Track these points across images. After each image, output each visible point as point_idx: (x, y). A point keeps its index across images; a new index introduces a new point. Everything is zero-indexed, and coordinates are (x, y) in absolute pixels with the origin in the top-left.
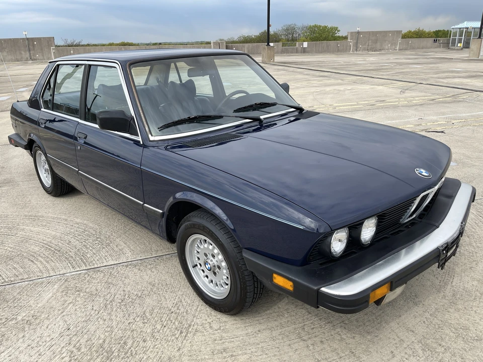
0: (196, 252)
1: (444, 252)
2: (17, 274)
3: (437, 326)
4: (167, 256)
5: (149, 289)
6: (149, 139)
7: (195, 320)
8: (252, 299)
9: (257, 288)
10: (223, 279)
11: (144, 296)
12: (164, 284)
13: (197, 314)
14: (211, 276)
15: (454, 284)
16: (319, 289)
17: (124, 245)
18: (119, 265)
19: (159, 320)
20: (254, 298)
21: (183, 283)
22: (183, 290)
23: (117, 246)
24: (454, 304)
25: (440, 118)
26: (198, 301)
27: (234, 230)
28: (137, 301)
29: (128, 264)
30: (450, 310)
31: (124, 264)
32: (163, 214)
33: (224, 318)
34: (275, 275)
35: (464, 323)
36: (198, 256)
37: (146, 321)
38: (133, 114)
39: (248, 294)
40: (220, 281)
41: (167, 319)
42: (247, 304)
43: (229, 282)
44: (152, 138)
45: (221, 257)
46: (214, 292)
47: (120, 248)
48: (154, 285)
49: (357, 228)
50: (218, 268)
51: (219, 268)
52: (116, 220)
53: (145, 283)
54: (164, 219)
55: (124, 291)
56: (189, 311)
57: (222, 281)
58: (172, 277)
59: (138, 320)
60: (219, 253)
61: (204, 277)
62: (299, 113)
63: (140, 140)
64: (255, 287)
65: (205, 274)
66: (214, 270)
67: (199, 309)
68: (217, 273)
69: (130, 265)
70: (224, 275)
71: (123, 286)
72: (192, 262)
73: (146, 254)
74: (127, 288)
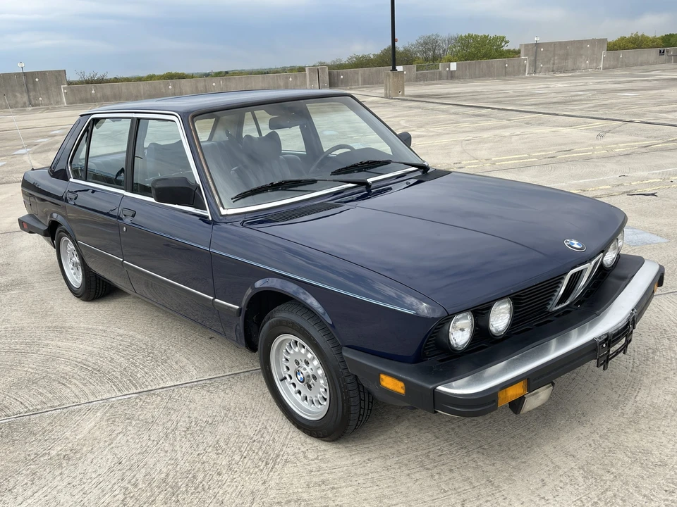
0: (284, 360)
1: (604, 345)
2: (44, 400)
3: (607, 450)
4: (246, 374)
5: (223, 415)
6: (220, 212)
7: (284, 449)
8: (357, 415)
9: (364, 401)
10: (320, 393)
11: (216, 423)
12: (243, 408)
13: (287, 443)
14: (305, 391)
15: (638, 399)
16: (435, 388)
17: (187, 361)
18: (180, 386)
19: (238, 451)
20: (360, 415)
21: (268, 406)
22: (269, 415)
23: (176, 363)
24: (635, 423)
25: (653, 174)
26: (288, 427)
27: (332, 326)
28: (208, 429)
29: (192, 385)
30: (629, 430)
31: (187, 385)
32: (240, 310)
33: (323, 446)
34: (382, 376)
35: (645, 445)
36: (288, 364)
37: (220, 451)
38: (198, 181)
39: (352, 408)
40: (316, 397)
41: (248, 449)
42: (351, 422)
43: (327, 396)
44: (223, 212)
45: (316, 362)
46: (309, 412)
47: (181, 365)
48: (229, 410)
49: (484, 314)
50: (313, 378)
51: (315, 378)
52: (174, 329)
53: (217, 407)
54: (241, 317)
55: (189, 417)
56: (277, 438)
57: (319, 395)
58: (253, 399)
59: (210, 450)
60: (314, 358)
61: (296, 393)
62: (423, 173)
63: (209, 214)
64: (361, 400)
65: (297, 389)
66: (308, 382)
67: (289, 437)
68: (312, 386)
69: (196, 385)
70: (322, 387)
71: (187, 411)
72: (280, 374)
73: (217, 372)
74: (193, 413)
